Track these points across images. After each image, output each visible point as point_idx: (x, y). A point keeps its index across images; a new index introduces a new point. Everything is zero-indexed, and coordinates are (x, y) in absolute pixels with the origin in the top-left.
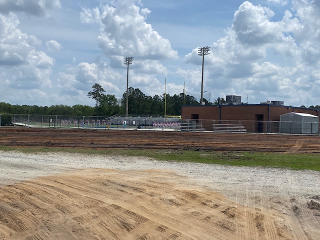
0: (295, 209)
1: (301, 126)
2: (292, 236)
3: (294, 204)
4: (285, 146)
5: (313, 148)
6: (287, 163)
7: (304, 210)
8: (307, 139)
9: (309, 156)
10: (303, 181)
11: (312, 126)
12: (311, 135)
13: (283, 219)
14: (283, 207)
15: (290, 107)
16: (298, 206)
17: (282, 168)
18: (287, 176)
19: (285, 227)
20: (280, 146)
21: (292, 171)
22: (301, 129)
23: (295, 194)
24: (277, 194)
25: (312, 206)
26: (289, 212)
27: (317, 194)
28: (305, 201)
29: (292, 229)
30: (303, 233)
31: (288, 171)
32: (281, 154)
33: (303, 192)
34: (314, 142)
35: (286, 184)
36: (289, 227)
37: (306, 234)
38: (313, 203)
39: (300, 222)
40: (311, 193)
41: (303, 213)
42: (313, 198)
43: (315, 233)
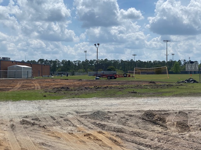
0: (12, 126)
1: (21, 73)
2: (9, 144)
3: (12, 123)
4: (10, 86)
5: (28, 86)
6: (10, 97)
7: (18, 126)
8: (25, 81)
9: (24, 92)
10: (19, 107)
11: (28, 73)
12: (27, 79)
13: (4, 134)
14: (5, 126)
15: (15, 61)
16: (15, 124)
17: (6, 101)
18: (9, 106)
19: (5, 139)
20: (7, 87)
21: (13, 102)
22: (21, 75)
23: (13, 117)
24: (1, 118)
25: (23, 122)
26: (8, 129)
27: (27, 115)
28: (19, 120)
29: (9, 140)
30: (16, 140)
31: (10, 102)
32: (7, 92)
33: (18, 114)
34: (28, 83)
35: (8, 110)
36: (7, 139)
37: (18, 141)
38: (23, 121)
39: (15, 134)
40: (23, 115)
41: (17, 128)
42: (24, 117)
43: (24, 139)
